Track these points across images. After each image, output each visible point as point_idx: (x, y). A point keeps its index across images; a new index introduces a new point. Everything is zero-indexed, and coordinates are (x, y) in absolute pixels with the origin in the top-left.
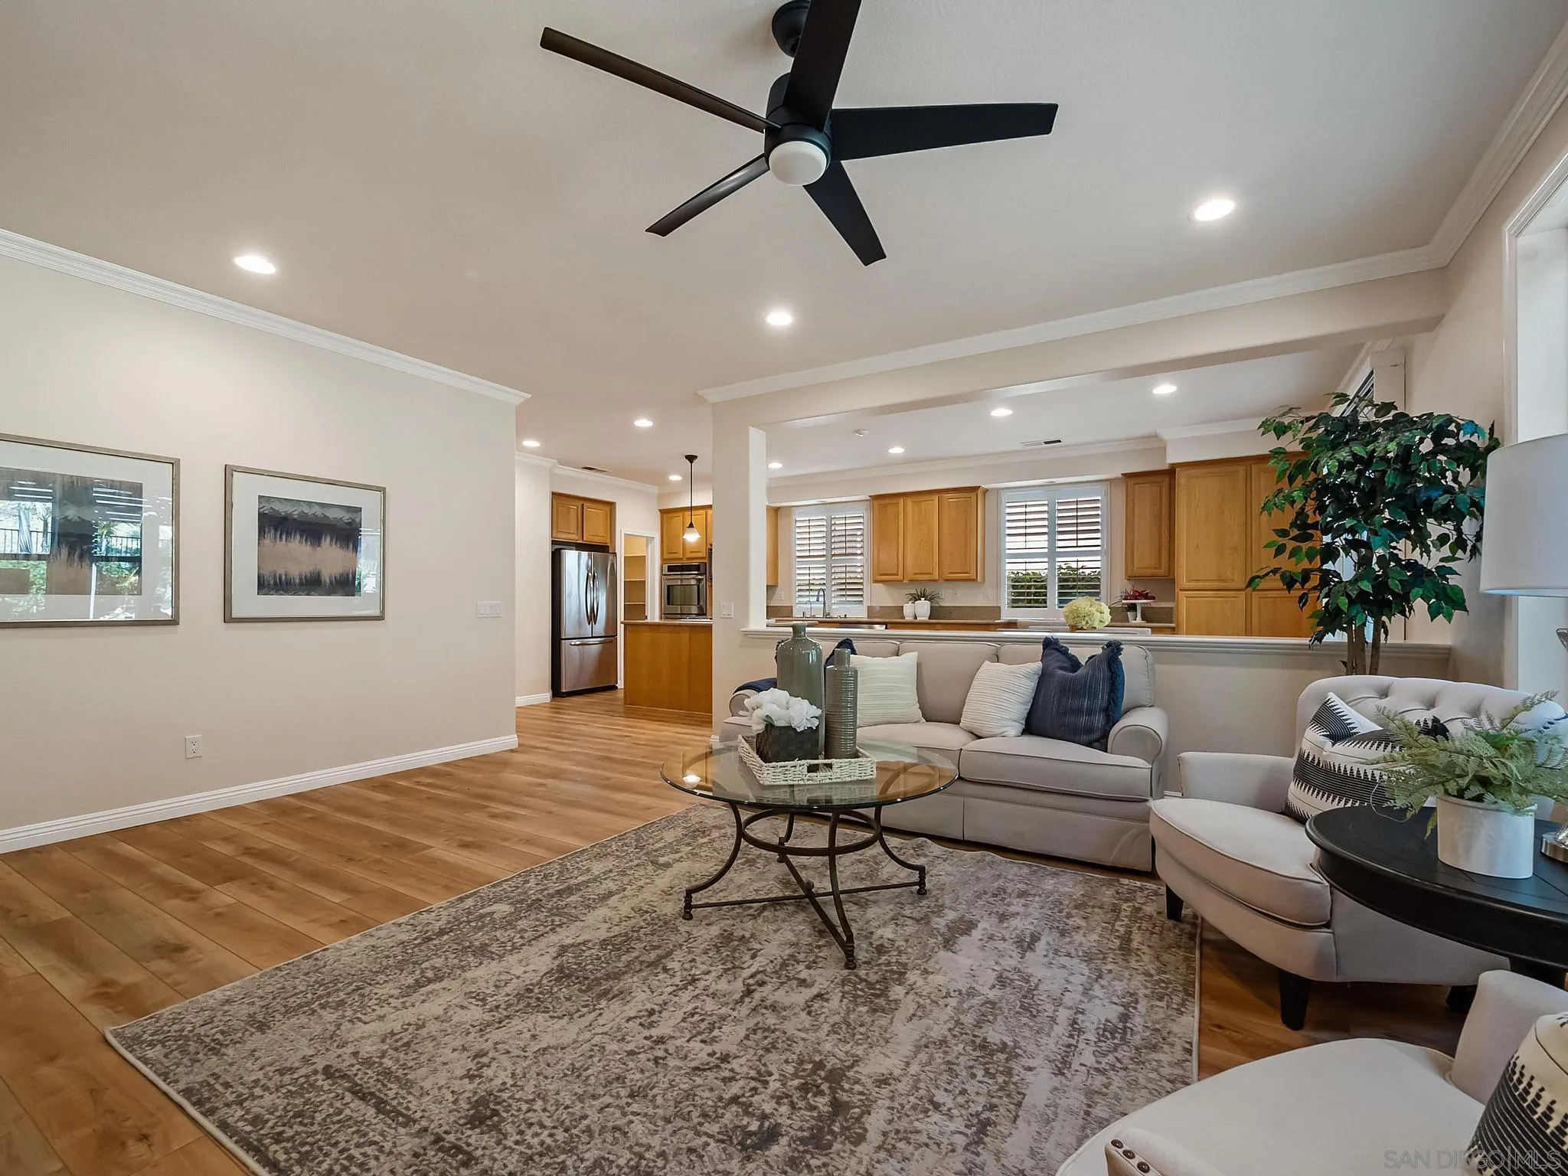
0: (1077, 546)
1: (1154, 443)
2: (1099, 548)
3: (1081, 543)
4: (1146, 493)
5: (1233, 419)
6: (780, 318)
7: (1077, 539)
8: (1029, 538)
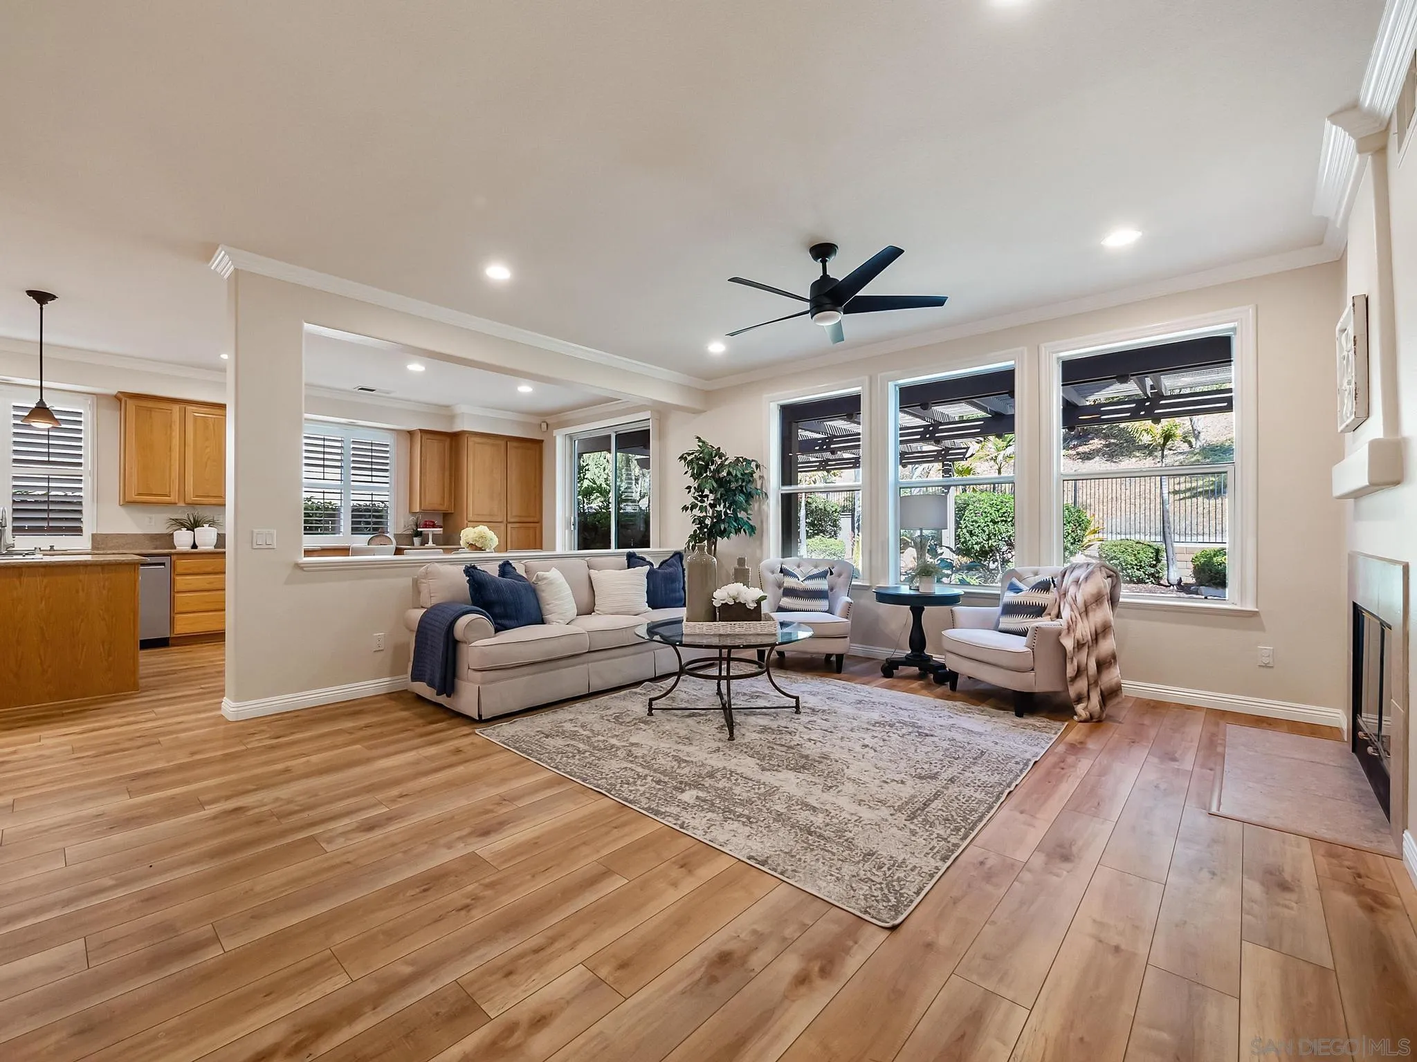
0: (372, 482)
1: (447, 412)
2: (387, 485)
3: (375, 479)
4: (434, 446)
5: (493, 408)
6: (498, 272)
7: (372, 476)
8: (327, 470)
